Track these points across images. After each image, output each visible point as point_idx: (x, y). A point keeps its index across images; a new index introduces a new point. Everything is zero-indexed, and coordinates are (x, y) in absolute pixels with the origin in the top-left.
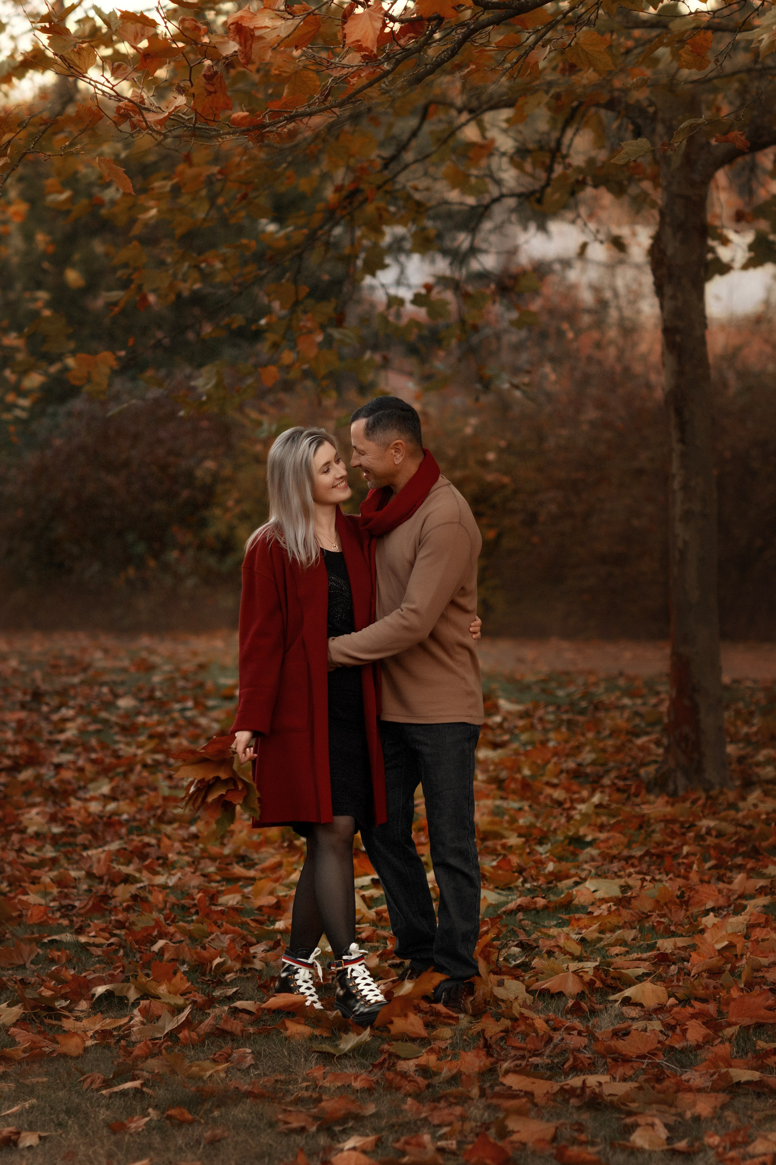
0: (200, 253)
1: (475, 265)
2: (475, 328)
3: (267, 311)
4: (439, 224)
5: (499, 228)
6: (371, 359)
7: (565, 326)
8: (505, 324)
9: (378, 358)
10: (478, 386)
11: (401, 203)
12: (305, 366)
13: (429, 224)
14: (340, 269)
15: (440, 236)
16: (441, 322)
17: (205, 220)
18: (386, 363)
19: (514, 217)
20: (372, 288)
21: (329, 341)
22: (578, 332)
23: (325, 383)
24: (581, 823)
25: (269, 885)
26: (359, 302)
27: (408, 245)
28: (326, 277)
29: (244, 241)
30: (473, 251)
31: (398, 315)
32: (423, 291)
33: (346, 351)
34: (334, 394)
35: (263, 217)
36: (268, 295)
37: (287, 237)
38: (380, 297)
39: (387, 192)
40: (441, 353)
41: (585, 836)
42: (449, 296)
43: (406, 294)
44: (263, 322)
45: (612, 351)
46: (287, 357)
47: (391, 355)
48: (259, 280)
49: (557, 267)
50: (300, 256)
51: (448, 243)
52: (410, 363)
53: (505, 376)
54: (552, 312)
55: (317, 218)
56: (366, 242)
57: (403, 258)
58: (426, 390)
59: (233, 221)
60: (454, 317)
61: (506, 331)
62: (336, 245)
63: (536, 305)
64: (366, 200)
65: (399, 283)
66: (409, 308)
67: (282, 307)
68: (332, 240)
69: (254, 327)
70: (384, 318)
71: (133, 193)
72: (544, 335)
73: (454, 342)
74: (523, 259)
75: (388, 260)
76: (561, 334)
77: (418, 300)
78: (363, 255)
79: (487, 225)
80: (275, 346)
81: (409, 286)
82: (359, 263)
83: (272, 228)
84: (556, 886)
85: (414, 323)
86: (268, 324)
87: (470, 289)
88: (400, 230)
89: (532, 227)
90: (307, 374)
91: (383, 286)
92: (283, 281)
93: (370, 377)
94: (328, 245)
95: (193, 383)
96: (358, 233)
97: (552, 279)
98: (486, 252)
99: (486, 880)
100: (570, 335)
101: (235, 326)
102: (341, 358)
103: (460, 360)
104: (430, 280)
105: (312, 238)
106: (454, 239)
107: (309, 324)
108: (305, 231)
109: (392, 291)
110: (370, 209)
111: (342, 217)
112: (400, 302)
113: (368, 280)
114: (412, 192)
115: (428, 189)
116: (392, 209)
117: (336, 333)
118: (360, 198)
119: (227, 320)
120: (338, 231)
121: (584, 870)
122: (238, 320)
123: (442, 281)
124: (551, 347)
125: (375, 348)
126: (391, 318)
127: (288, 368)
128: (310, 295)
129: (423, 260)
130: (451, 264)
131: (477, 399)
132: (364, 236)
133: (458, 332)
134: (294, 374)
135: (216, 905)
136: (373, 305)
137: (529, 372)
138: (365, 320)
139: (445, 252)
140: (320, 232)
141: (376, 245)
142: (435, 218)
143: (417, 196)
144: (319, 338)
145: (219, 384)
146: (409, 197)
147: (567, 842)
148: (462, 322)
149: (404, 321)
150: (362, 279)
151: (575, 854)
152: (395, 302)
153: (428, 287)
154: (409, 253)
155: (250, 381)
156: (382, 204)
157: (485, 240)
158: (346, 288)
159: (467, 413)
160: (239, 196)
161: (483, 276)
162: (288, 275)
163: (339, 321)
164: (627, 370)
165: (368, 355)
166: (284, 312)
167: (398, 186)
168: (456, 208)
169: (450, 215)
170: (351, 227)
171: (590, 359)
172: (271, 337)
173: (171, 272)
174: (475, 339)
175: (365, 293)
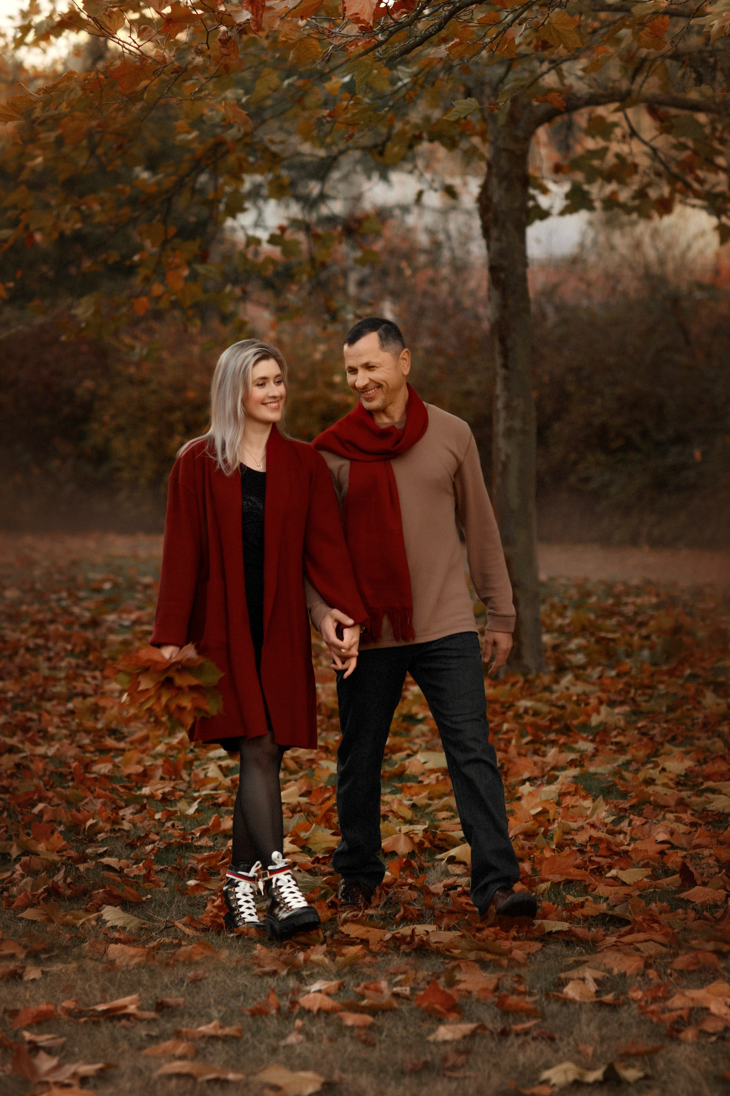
0: (81, 196)
1: (324, 210)
2: (324, 265)
3: (139, 249)
4: (293, 174)
5: (345, 178)
6: (231, 292)
7: (404, 264)
8: (350, 263)
9: (238, 291)
10: (326, 317)
11: (259, 154)
12: (173, 298)
13: (284, 173)
14: (205, 212)
15: (293, 184)
16: (294, 260)
17: (85, 167)
18: (245, 296)
19: (359, 168)
20: (233, 230)
21: (194, 276)
22: (415, 270)
23: (190, 313)
24: (413, 702)
25: (135, 755)
26: (222, 241)
27: (265, 191)
28: (192, 219)
29: (120, 186)
30: (323, 197)
31: (256, 253)
32: (278, 232)
33: (210, 285)
34: (198, 322)
35: (138, 164)
36: (141, 234)
37: (158, 183)
38: (240, 237)
39: (247, 145)
40: (294, 288)
41: (416, 714)
42: (301, 237)
43: (263, 235)
44: (136, 258)
45: (445, 287)
46: (157, 289)
47: (249, 288)
48: (133, 221)
49: (397, 212)
50: (169, 200)
51: (301, 190)
52: (267, 296)
53: (350, 308)
54: (392, 252)
55: (185, 167)
56: (228, 189)
57: (261, 203)
58: (279, 320)
59: (110, 168)
60: (305, 257)
61: (352, 269)
62: (202, 191)
63: (378, 246)
64: (228, 152)
65: (257, 225)
66: (266, 248)
67: (153, 245)
68: (198, 186)
69: (128, 263)
70: (243, 255)
71: (21, 143)
72: (385, 273)
73: (305, 278)
74: (367, 205)
75: (247, 205)
76: (400, 271)
77: (273, 240)
78: (225, 200)
79: (336, 175)
80: (147, 280)
81: (266, 228)
82: (222, 207)
83: (145, 175)
84: (390, 758)
85: (270, 260)
86: (141, 260)
87: (320, 230)
88: (258, 178)
89: (375, 177)
90: (175, 305)
91: (243, 228)
92: (154, 222)
93: (230, 307)
94: (194, 191)
95: (73, 312)
96: (221, 180)
97: (392, 223)
98: (334, 198)
99: (330, 752)
100: (408, 272)
101: (111, 261)
102: (205, 291)
103: (310, 293)
104: (285, 223)
105: (180, 185)
106: (307, 186)
107: (177, 261)
108: (174, 178)
109: (251, 232)
110: (231, 159)
111: (207, 166)
112: (257, 241)
113: (229, 222)
114: (269, 145)
115: (282, 142)
116: (251, 159)
117: (200, 269)
118: (224, 149)
119: (103, 256)
120: (203, 178)
121: (415, 744)
122: (114, 257)
123: (295, 223)
124: (391, 282)
125: (235, 282)
126: (250, 256)
127: (158, 299)
128: (178, 235)
129: (278, 205)
130: (303, 208)
131: (325, 328)
132: (226, 183)
133: (308, 268)
134: (163, 304)
135: (90, 773)
136: (234, 244)
137: (370, 304)
138: (227, 258)
139: (298, 198)
140: (187, 179)
141: (236, 191)
142: (290, 167)
143: (274, 148)
144: (186, 272)
145: (97, 313)
146: (266, 149)
147: (401, 719)
148: (312, 259)
149: (261, 258)
150: (224, 221)
151: (408, 730)
152: (253, 241)
153: (282, 229)
154: (266, 199)
155: (124, 310)
156: (242, 155)
157: (334, 188)
158: (210, 229)
159: (316, 341)
160: (115, 146)
161: (332, 220)
162: (158, 217)
163: (203, 257)
164: (458, 304)
165: (228, 288)
166: (155, 250)
167: (256, 140)
168: (309, 159)
169: (303, 166)
170: (215, 175)
171: (425, 294)
172: (143, 272)
173: (55, 213)
174: (324, 275)
175: (227, 234)
